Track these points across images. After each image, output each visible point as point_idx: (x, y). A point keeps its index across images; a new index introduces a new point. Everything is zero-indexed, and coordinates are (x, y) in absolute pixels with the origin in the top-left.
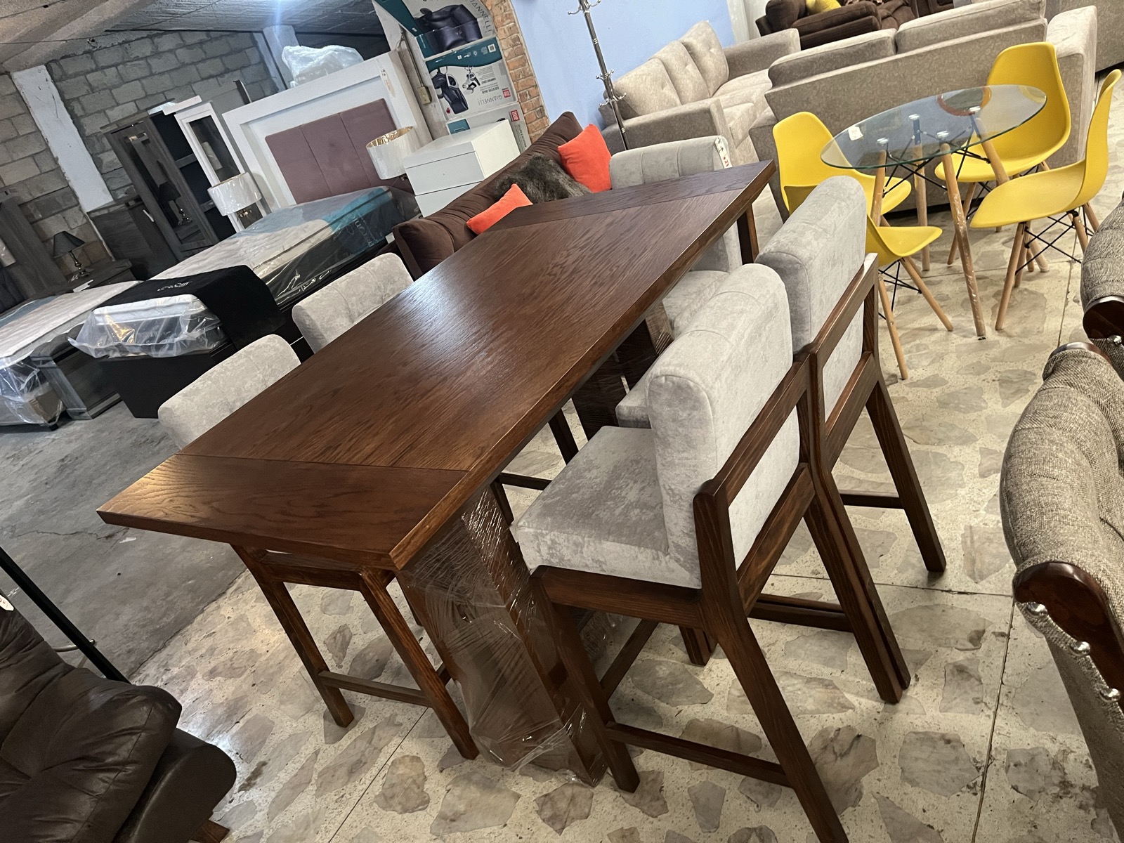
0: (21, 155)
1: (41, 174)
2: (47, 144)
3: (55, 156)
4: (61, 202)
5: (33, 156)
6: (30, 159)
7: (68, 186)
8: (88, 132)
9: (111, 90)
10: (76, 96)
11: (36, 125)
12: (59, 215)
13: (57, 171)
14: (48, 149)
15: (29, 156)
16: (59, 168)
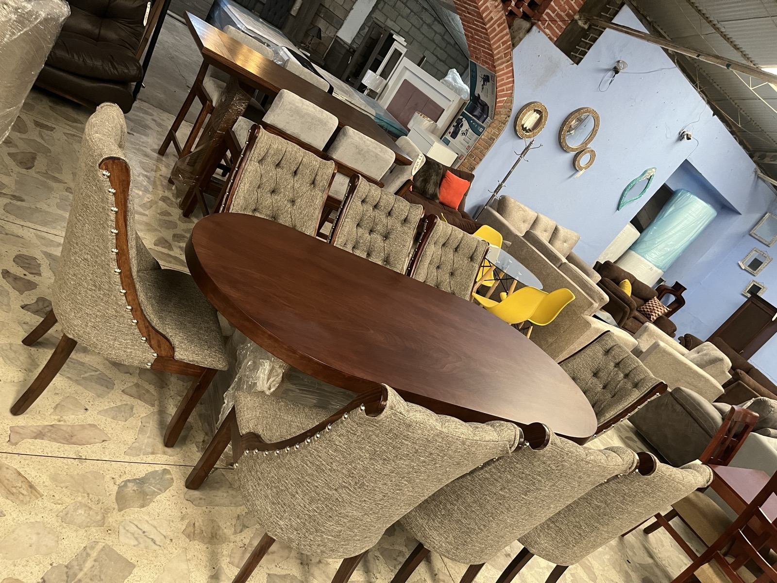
3: (353, 7)
7: (344, 21)
9: (399, 15)
10: (386, 2)
12: (328, 24)
16: (349, 12)
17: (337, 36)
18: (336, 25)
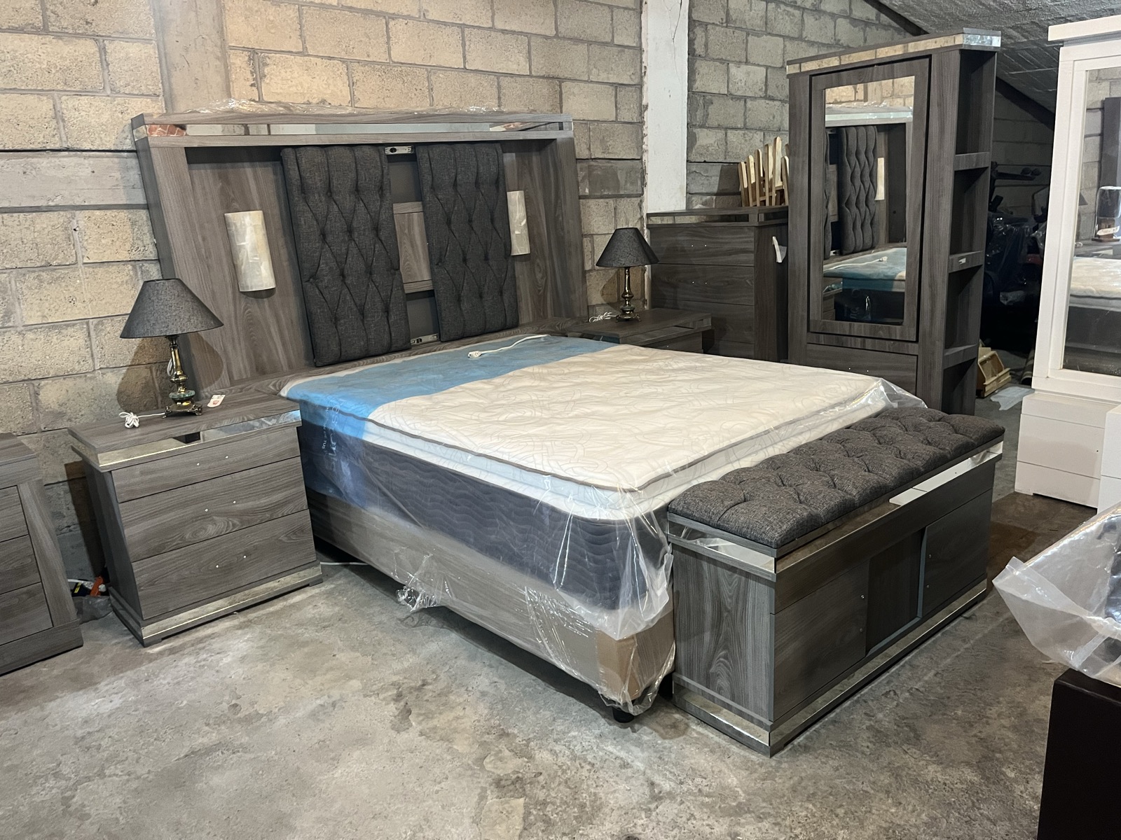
0: (603, 77)
1: (616, 121)
2: (642, 76)
3: (644, 102)
4: (622, 182)
5: (617, 86)
7: (641, 159)
8: (698, 86)
9: (748, 34)
10: (706, 20)
11: (640, 38)
12: (611, 201)
13: (638, 126)
14: (640, 86)
15: (612, 84)
16: (642, 123)
17: (649, 215)
18: (630, 189)
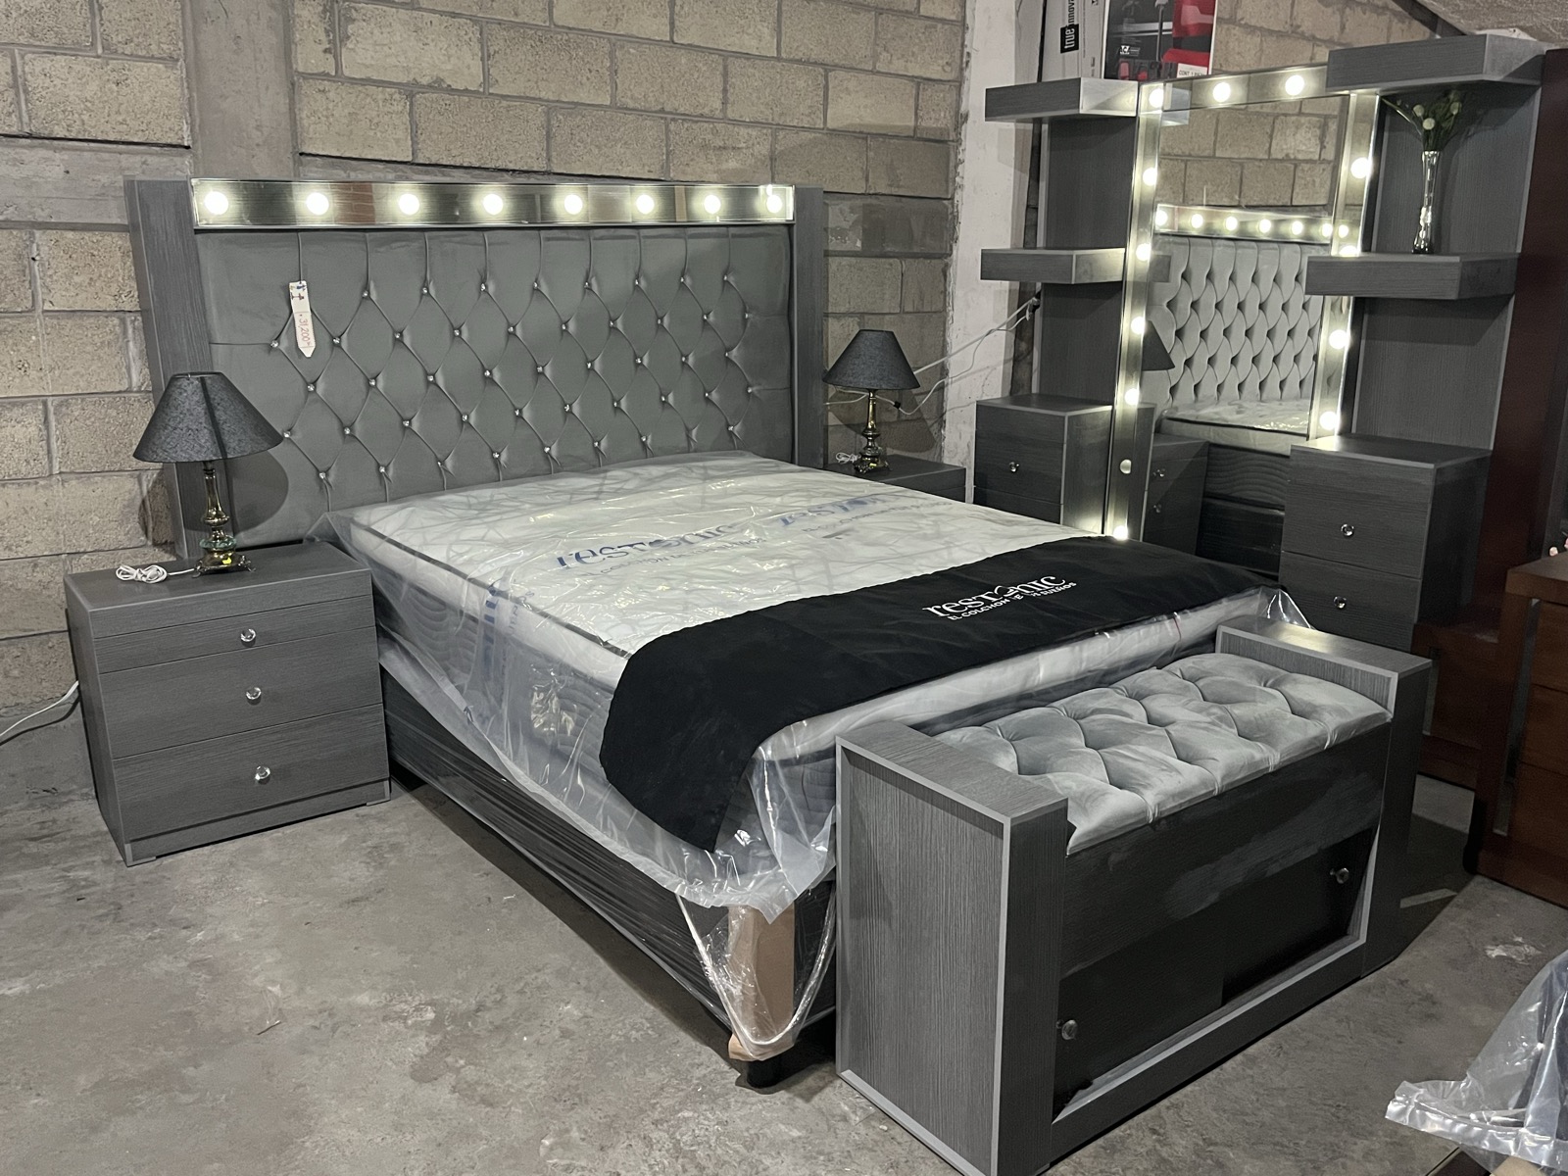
1: (914, 137)
4: (918, 233)
5: (920, 82)
6: (910, 88)
11: (964, 6)
13: (950, 147)
14: (958, 84)
15: (912, 78)
